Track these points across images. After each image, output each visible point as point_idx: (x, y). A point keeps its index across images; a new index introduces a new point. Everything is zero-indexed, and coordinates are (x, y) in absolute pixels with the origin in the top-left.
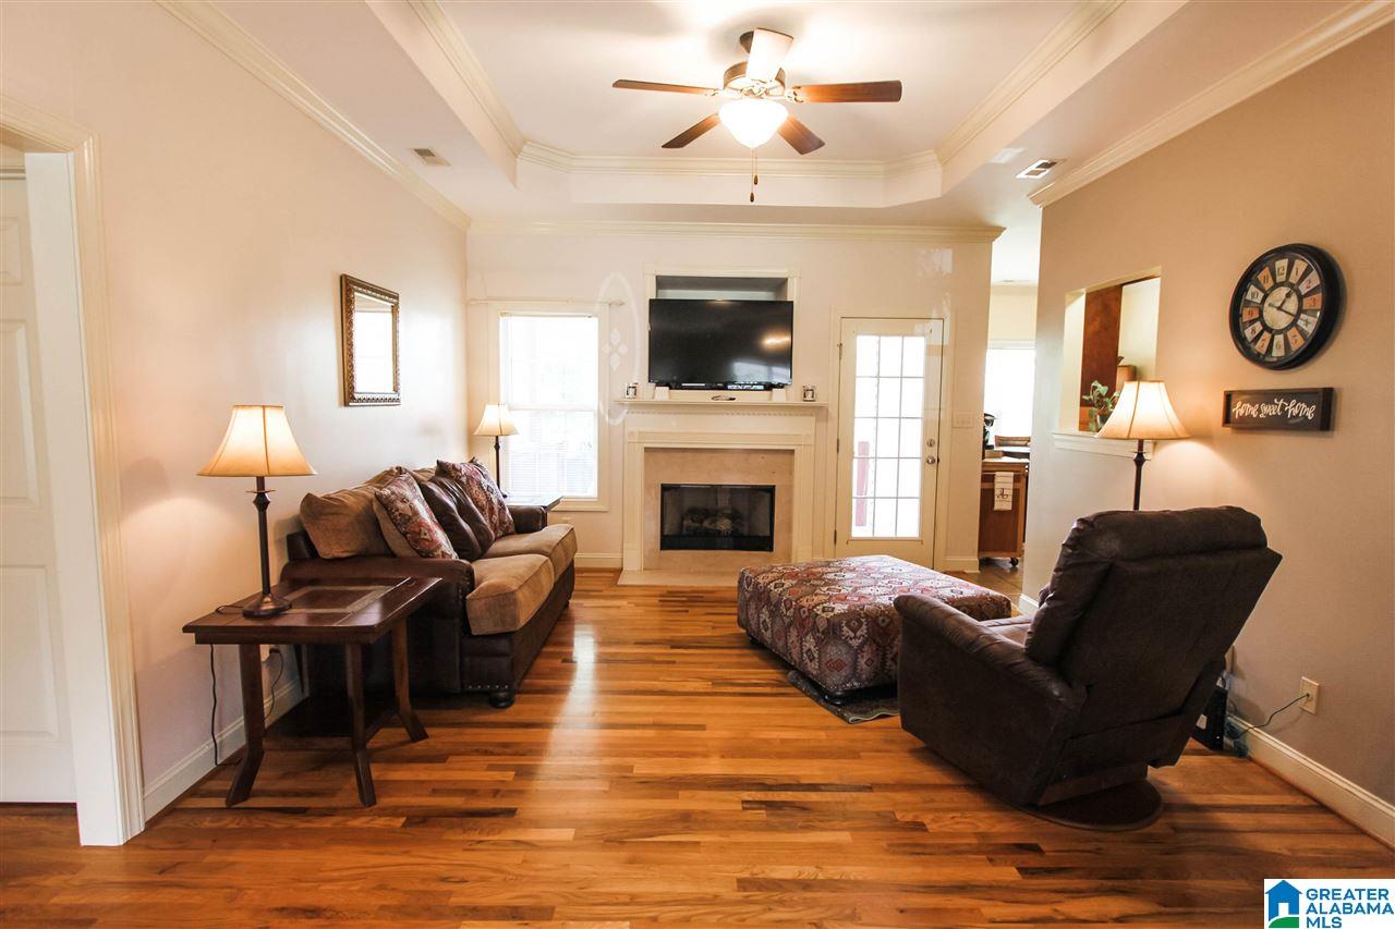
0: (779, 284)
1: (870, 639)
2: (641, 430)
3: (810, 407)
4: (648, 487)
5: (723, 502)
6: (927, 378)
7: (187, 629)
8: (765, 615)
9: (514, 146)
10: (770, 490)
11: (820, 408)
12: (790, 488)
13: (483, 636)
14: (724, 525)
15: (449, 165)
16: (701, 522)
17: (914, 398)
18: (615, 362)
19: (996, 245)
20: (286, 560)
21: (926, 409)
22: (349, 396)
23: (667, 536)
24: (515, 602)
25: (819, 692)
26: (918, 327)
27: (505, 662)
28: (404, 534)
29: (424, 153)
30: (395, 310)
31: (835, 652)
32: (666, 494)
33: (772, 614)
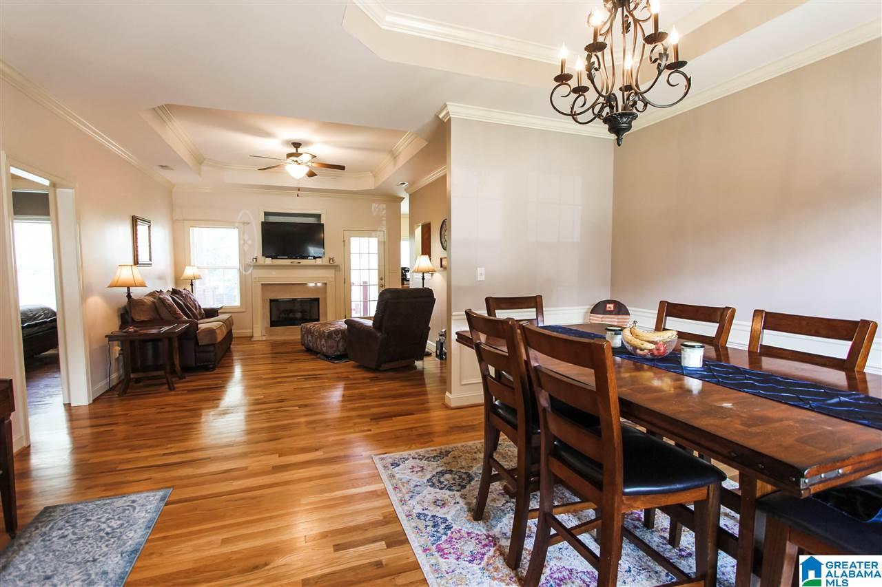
0: (318, 216)
1: (342, 338)
2: (260, 276)
3: (332, 265)
4: (263, 300)
5: (298, 307)
6: (379, 254)
7: (106, 337)
8: (310, 338)
9: (200, 160)
10: (317, 300)
11: (337, 266)
12: (325, 299)
13: (203, 346)
14: (299, 315)
15: (172, 169)
16: (288, 314)
17: (374, 262)
18: (246, 248)
19: (402, 203)
20: (120, 323)
21: (379, 266)
22: (136, 262)
23: (274, 321)
24: (215, 333)
25: (327, 357)
26: (374, 233)
27: (212, 354)
28: (170, 312)
29: (163, 167)
30: (149, 227)
31: (330, 342)
32: (272, 303)
33: (312, 336)
